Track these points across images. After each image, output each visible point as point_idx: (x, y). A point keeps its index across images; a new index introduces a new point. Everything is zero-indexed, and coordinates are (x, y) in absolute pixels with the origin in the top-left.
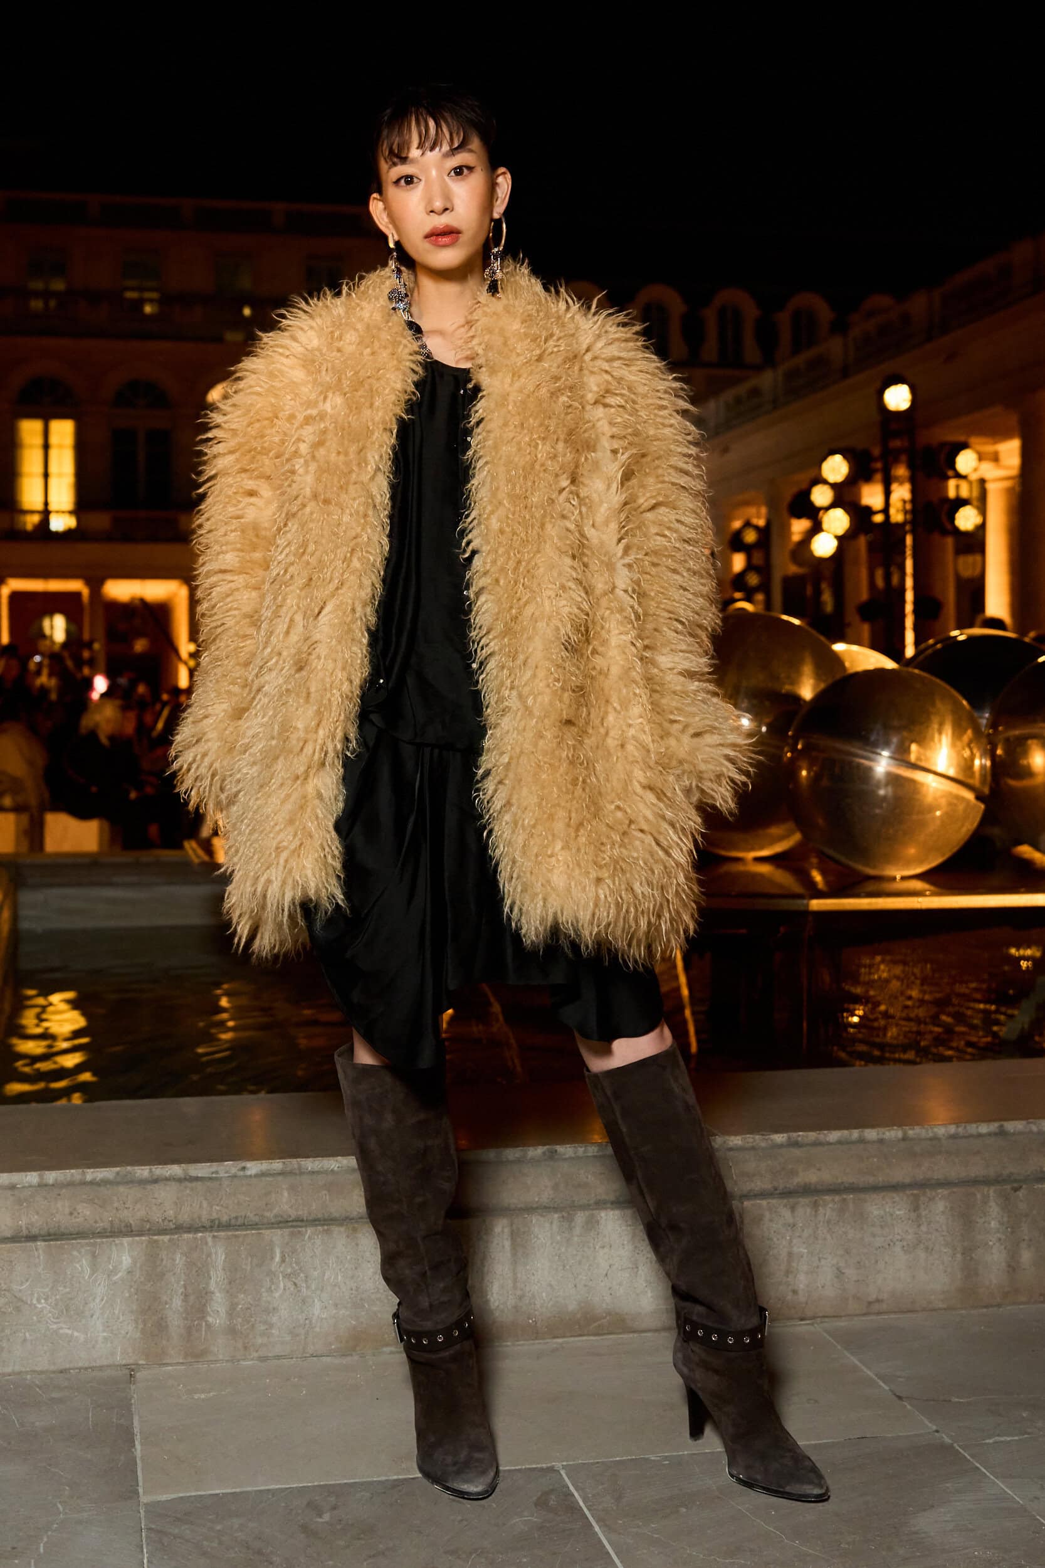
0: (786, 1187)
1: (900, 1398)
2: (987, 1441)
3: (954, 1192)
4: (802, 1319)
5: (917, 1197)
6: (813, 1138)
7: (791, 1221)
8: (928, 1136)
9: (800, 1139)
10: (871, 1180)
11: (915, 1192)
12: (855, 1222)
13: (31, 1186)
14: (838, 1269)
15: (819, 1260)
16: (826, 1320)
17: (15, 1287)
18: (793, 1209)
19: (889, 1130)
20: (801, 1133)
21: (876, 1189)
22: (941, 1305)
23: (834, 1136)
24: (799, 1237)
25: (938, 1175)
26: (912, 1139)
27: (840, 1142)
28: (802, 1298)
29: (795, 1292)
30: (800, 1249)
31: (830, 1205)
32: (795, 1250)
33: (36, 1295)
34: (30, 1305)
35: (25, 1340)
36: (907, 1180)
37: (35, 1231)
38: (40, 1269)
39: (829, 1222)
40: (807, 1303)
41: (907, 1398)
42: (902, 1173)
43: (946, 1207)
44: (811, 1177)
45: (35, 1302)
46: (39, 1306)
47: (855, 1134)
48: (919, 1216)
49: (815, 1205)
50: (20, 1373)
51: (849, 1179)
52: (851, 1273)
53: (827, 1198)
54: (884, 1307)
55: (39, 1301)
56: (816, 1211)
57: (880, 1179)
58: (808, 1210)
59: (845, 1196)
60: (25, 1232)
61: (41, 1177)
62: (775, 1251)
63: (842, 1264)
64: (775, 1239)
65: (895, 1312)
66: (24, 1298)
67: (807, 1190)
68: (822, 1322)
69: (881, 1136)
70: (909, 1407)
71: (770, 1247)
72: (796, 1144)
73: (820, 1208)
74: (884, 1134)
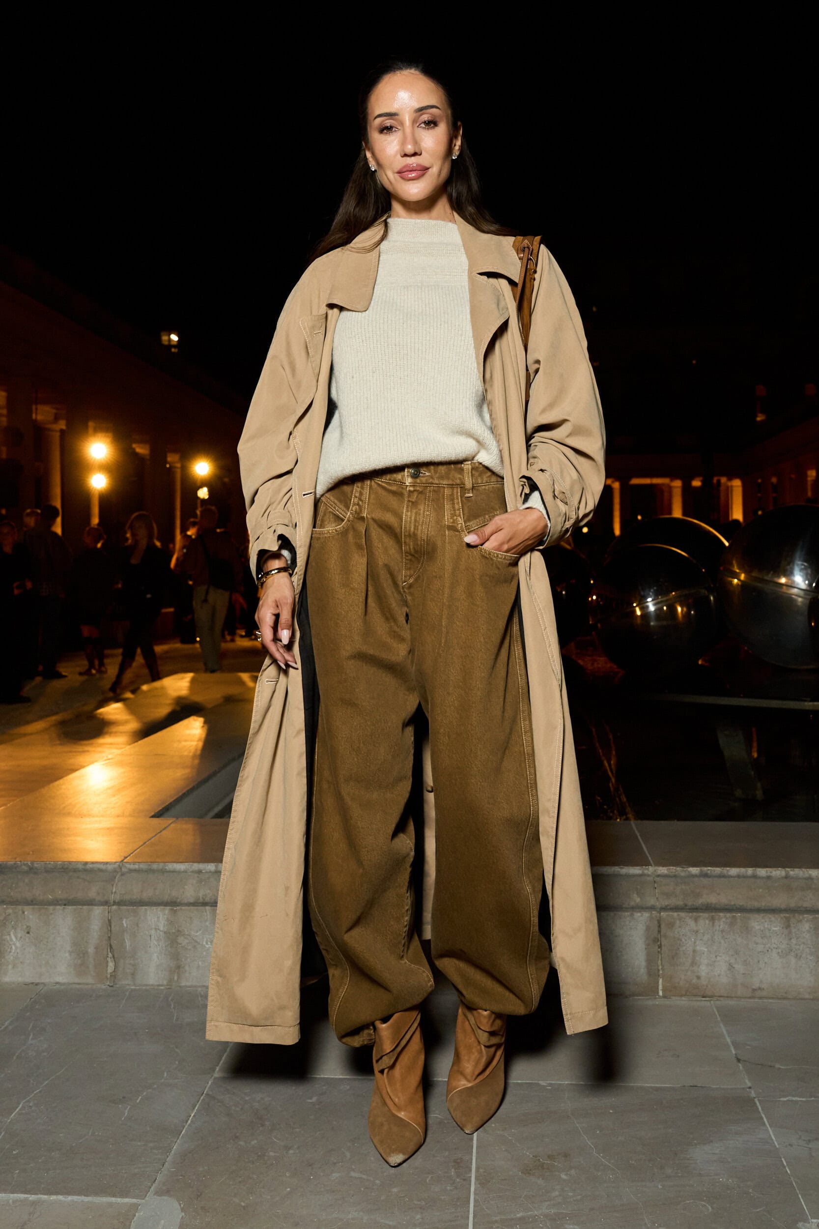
0: (693, 905)
1: (739, 1060)
2: (782, 1099)
3: (816, 918)
4: (703, 997)
5: (788, 919)
6: (719, 872)
7: (695, 928)
8: (804, 876)
9: (709, 872)
10: (756, 904)
11: (787, 915)
12: (742, 933)
13: (210, 872)
14: (730, 965)
15: (716, 957)
16: (722, 999)
17: (193, 933)
18: (696, 920)
19: (775, 870)
20: (710, 868)
21: (758, 910)
22: (807, 996)
23: (734, 871)
24: (701, 940)
25: (807, 904)
26: (793, 878)
27: (738, 876)
28: (704, 982)
29: (698, 978)
30: (701, 948)
31: (724, 920)
32: (698, 948)
33: (205, 940)
34: (202, 945)
35: (198, 967)
36: (783, 906)
37: (207, 900)
38: (207, 923)
39: (722, 931)
40: (707, 986)
41: (745, 1061)
42: (780, 900)
43: (811, 928)
44: (712, 899)
45: (204, 943)
46: (207, 946)
47: (750, 871)
48: (790, 932)
49: (713, 919)
50: (195, 986)
51: (740, 903)
52: (739, 967)
53: (721, 914)
54: (764, 994)
55: (207, 943)
56: (713, 923)
57: (763, 904)
58: (707, 922)
59: (734, 914)
60: (201, 900)
61: (216, 867)
62: (684, 948)
63: (733, 961)
64: (683, 940)
65: (773, 998)
66: (198, 941)
67: (708, 908)
68: (718, 1000)
69: (769, 874)
70: (741, 1068)
71: (680, 945)
72: (706, 875)
73: (716, 921)
74: (771, 872)
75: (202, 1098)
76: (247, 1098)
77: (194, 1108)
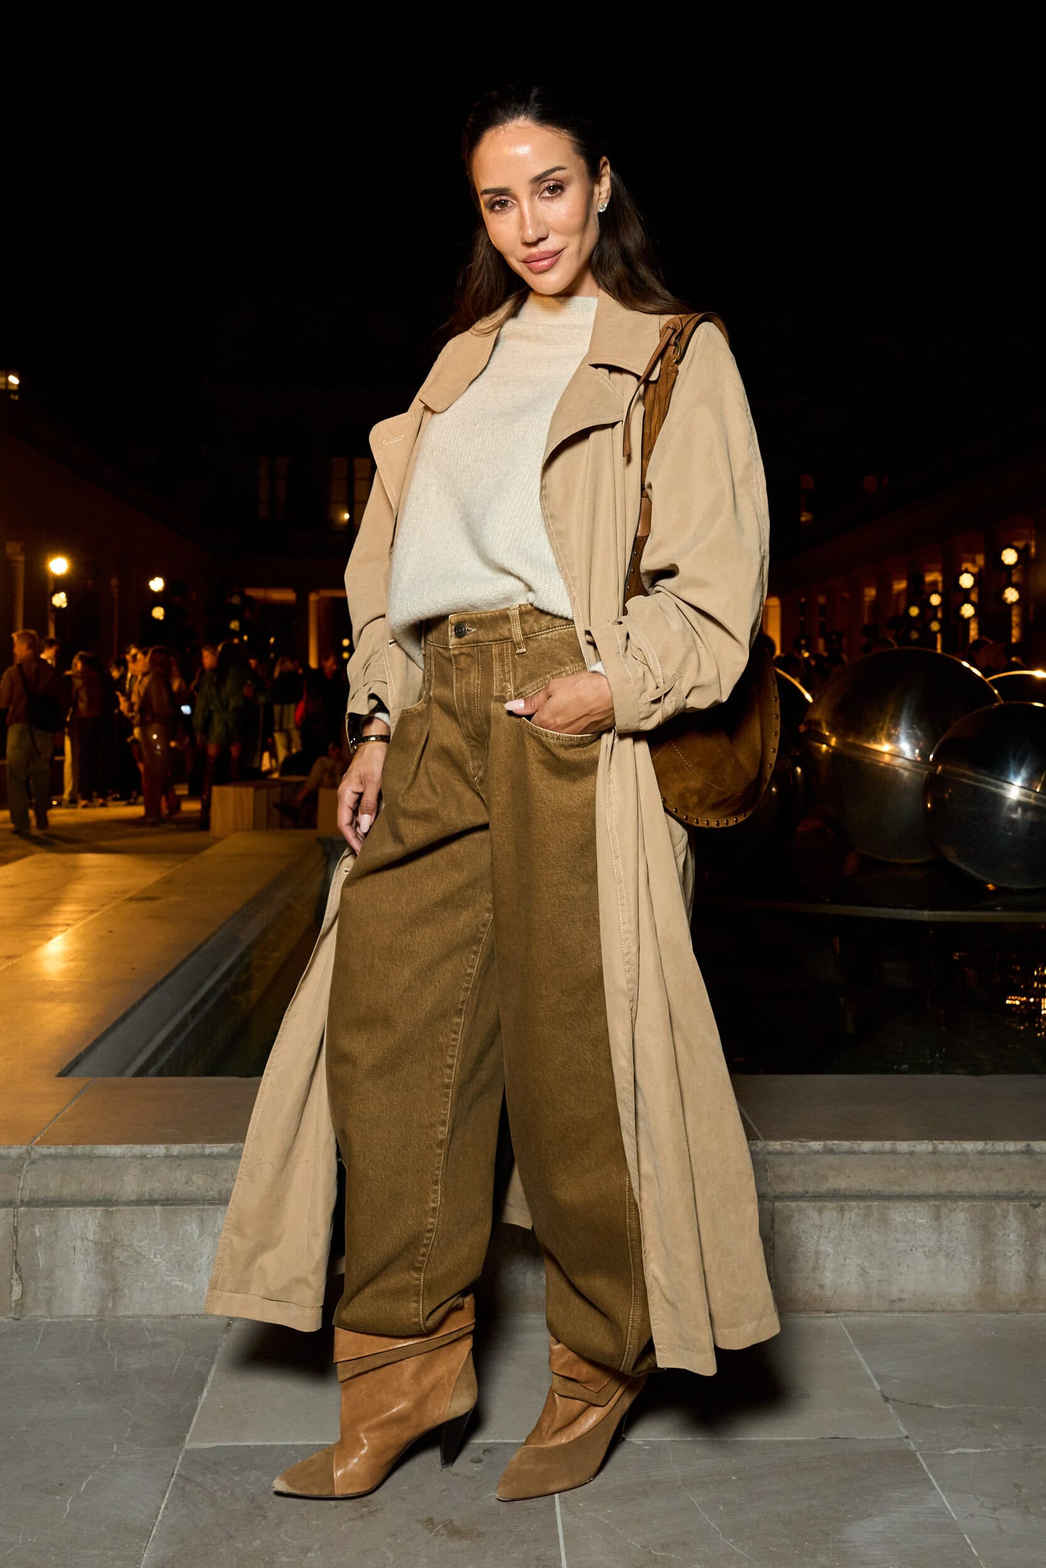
0: (816, 1192)
1: (886, 1399)
2: (950, 1452)
3: (974, 1206)
4: (827, 1312)
5: (938, 1209)
6: (848, 1147)
7: (819, 1223)
8: (957, 1151)
9: (835, 1147)
10: (897, 1189)
11: (937, 1203)
12: (879, 1227)
13: (158, 1157)
14: (862, 1269)
15: (845, 1259)
16: (851, 1314)
17: (135, 1243)
18: (820, 1211)
19: (920, 1144)
20: (836, 1142)
21: (900, 1197)
22: (960, 1308)
23: (867, 1146)
24: (826, 1237)
25: (961, 1188)
26: (942, 1153)
27: (873, 1152)
28: (829, 1292)
29: (822, 1287)
30: (827, 1248)
31: (856, 1210)
32: (822, 1248)
33: (153, 1251)
34: (149, 1259)
35: (143, 1289)
36: (931, 1191)
37: (156, 1196)
38: (157, 1229)
39: (854, 1226)
40: (832, 1298)
41: (894, 1400)
42: (926, 1184)
43: (966, 1219)
44: (841, 1183)
45: (152, 1257)
46: (156, 1260)
47: (887, 1145)
48: (940, 1225)
49: (842, 1210)
50: (138, 1316)
51: (876, 1187)
52: (875, 1272)
53: (853, 1204)
54: (905, 1305)
55: (155, 1256)
56: (842, 1215)
57: (906, 1189)
58: (835, 1214)
59: (869, 1203)
60: (147, 1197)
61: (167, 1149)
62: (804, 1249)
63: (866, 1264)
64: (803, 1238)
65: (916, 1311)
66: (143, 1253)
67: (836, 1196)
68: (847, 1316)
69: (911, 1148)
70: (891, 1410)
71: (799, 1244)
72: (831, 1152)
73: (846, 1212)
74: (915, 1146)
75: (173, 1480)
76: (237, 1479)
77: (164, 1497)
